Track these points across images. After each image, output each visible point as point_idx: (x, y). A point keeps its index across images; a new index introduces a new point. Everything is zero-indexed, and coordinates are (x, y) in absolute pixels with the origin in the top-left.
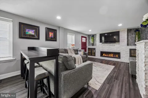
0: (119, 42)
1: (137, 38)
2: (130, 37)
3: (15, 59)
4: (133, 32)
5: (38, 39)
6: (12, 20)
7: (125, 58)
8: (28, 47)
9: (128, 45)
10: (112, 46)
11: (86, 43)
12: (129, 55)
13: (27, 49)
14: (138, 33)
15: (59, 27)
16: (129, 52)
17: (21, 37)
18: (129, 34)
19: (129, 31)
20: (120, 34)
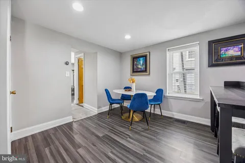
3: (203, 100)
6: (198, 42)
8: (225, 82)
13: (223, 85)
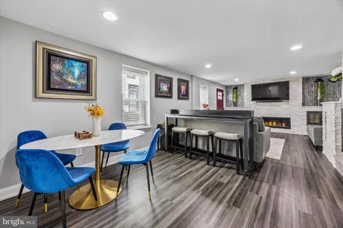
0: (288, 99)
1: (319, 94)
2: (307, 91)
3: (153, 128)
4: (312, 82)
5: (171, 97)
6: (149, 71)
7: (300, 127)
9: (303, 105)
10: (275, 108)
11: (222, 100)
12: (306, 122)
13: (170, 112)
14: (321, 84)
15: (192, 76)
16: (305, 118)
17: (157, 96)
18: (306, 86)
19: (306, 80)
20: (291, 85)
